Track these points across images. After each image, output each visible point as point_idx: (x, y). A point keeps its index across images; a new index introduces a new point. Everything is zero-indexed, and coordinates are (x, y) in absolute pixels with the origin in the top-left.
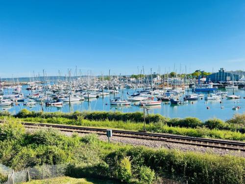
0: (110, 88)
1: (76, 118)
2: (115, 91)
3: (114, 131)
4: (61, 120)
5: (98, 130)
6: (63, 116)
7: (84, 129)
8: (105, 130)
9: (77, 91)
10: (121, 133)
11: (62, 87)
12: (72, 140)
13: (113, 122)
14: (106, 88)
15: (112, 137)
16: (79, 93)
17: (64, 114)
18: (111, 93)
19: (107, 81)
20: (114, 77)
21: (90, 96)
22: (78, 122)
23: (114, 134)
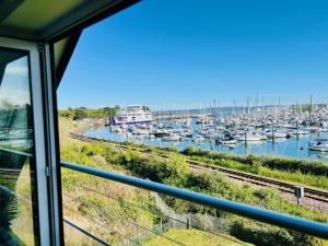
0: (311, 125)
1: (251, 163)
2: (321, 129)
3: (306, 190)
4: (231, 163)
5: (281, 184)
6: (234, 159)
7: (262, 180)
8: (292, 187)
9: (257, 127)
10: (320, 195)
11: (238, 121)
12: (242, 191)
13: (308, 176)
14: (304, 124)
15: (303, 199)
16: (260, 129)
17: (236, 156)
18: (313, 131)
19: (307, 112)
20: (320, 106)
21: (276, 134)
22: (253, 170)
23: (307, 194)
